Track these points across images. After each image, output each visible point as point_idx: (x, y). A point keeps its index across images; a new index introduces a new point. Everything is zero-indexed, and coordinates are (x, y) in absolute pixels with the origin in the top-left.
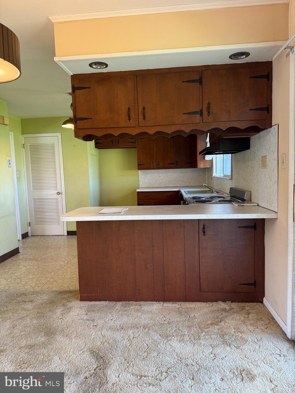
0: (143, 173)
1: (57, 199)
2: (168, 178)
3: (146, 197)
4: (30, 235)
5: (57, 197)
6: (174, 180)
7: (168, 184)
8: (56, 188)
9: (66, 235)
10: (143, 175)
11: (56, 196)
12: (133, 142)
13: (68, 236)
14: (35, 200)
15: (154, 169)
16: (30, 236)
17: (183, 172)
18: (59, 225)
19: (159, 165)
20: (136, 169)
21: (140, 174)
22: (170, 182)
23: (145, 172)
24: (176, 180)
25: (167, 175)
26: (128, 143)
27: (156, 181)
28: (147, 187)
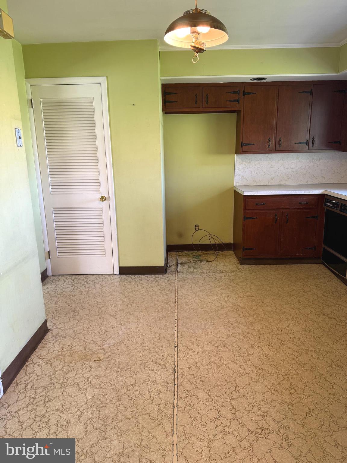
0: (243, 161)
1: (101, 209)
2: (287, 169)
3: (261, 205)
4: (51, 274)
5: (101, 206)
6: (297, 173)
7: (286, 181)
8: (98, 189)
9: (118, 273)
10: (242, 164)
11: (98, 204)
12: (236, 101)
13: (122, 276)
14: (56, 210)
15: (270, 152)
16: (50, 276)
17: (313, 159)
18: (105, 256)
19: (280, 145)
20: (230, 153)
21: (236, 162)
22: (290, 176)
23: (245, 159)
24: (300, 173)
25: (285, 163)
26: (227, 101)
27: (264, 173)
28: (248, 185)
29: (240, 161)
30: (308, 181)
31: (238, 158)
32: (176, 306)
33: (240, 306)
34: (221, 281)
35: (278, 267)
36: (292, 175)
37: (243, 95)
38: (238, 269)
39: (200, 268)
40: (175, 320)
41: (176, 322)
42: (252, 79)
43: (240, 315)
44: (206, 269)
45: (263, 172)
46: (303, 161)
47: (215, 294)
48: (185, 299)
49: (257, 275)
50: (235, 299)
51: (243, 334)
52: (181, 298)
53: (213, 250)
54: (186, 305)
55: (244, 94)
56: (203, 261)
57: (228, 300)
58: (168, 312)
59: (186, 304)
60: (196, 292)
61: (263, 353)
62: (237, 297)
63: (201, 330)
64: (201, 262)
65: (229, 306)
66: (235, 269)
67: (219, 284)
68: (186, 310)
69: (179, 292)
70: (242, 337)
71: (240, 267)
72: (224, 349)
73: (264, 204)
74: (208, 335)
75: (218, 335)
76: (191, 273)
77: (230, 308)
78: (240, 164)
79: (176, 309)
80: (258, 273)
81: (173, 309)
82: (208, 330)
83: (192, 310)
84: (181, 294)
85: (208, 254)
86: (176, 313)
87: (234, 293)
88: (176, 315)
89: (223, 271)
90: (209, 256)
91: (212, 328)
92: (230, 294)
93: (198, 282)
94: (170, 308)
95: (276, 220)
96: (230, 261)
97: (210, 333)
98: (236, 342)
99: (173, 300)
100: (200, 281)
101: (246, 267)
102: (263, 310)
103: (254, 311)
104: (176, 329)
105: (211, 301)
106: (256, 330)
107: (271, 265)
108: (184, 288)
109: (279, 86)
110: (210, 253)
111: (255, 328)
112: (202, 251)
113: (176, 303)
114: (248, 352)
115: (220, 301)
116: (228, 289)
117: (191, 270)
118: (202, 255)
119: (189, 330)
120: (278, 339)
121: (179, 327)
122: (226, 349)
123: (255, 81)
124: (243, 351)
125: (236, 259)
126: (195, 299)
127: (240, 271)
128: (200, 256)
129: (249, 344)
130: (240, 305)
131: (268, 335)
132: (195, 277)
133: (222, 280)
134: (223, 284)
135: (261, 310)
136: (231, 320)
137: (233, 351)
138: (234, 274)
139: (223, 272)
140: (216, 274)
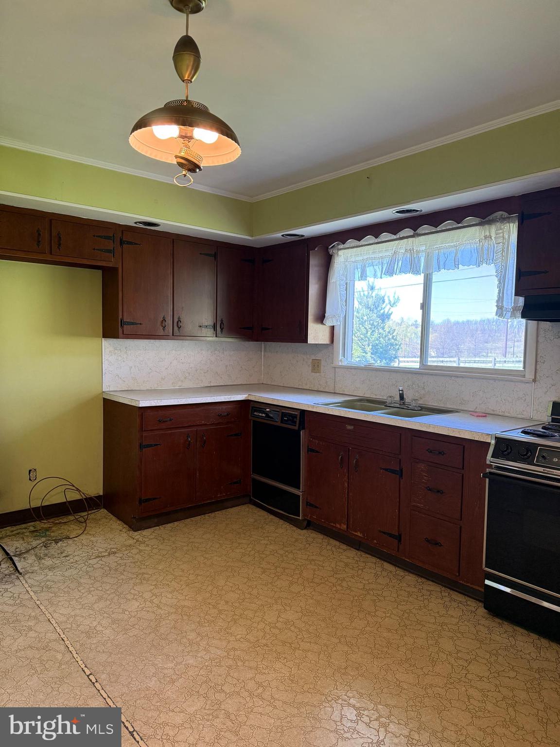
2: (183, 363)
3: (166, 421)
10: (115, 354)
19: (179, 328)
20: (94, 335)
21: (105, 351)
22: (187, 375)
23: (119, 346)
24: (201, 370)
25: (180, 355)
26: (94, 249)
27: (150, 371)
28: (127, 389)
29: (111, 349)
30: (211, 382)
31: (108, 345)
32: (69, 646)
33: (188, 607)
34: (124, 571)
35: (196, 521)
36: (189, 374)
37: (121, 245)
38: (135, 541)
39: (64, 555)
40: (88, 676)
41: (94, 680)
42: (137, 222)
43: (199, 623)
44: (76, 554)
45: (149, 368)
46: (204, 352)
47: (129, 597)
48: (78, 626)
49: (174, 543)
50: (170, 596)
51: (228, 654)
52: (69, 626)
53: (71, 514)
54: (89, 637)
55: (122, 242)
56: (60, 540)
57: (160, 602)
58: (61, 664)
59: (88, 635)
60: (90, 605)
61: (281, 675)
62: (171, 593)
63: (154, 678)
64: (56, 543)
65: (169, 614)
66: (131, 542)
67: (122, 577)
68: (96, 648)
69: (56, 615)
70: (230, 662)
71: (137, 535)
72: (220, 697)
73: (170, 420)
74: (173, 682)
75: (190, 674)
76: (51, 568)
77: (173, 616)
78: (111, 355)
79: (74, 653)
80: (173, 539)
81: (68, 656)
82: (166, 671)
83: (109, 644)
84: (63, 619)
85: (60, 523)
86: (80, 662)
87: (162, 587)
88: (83, 666)
89: (113, 550)
90: (66, 527)
91: (170, 665)
92: (156, 591)
93: (80, 584)
94: (59, 656)
95: (189, 445)
96: (112, 530)
97: (174, 677)
98: (228, 675)
99: (54, 636)
100: (82, 581)
101: (146, 532)
102: (227, 602)
103: (214, 607)
104: (105, 695)
105: (133, 614)
106: (242, 640)
107: (183, 521)
108: (60, 604)
109: (173, 239)
110: (63, 522)
111: (238, 637)
112: (47, 519)
113: (65, 639)
114: (260, 685)
115: (148, 609)
116: (145, 582)
117: (48, 562)
118: (49, 528)
119: (131, 685)
120: (284, 643)
121: (108, 688)
122: (223, 695)
123: (141, 226)
124: (251, 685)
125: (118, 522)
126: (98, 620)
127: (141, 543)
128: (47, 529)
129: (251, 668)
130: (186, 603)
131: (264, 641)
132: (67, 574)
133: (122, 568)
134: (130, 575)
135: (222, 602)
136: (191, 637)
137: (238, 693)
138: (134, 551)
139: (115, 553)
140: (103, 559)
